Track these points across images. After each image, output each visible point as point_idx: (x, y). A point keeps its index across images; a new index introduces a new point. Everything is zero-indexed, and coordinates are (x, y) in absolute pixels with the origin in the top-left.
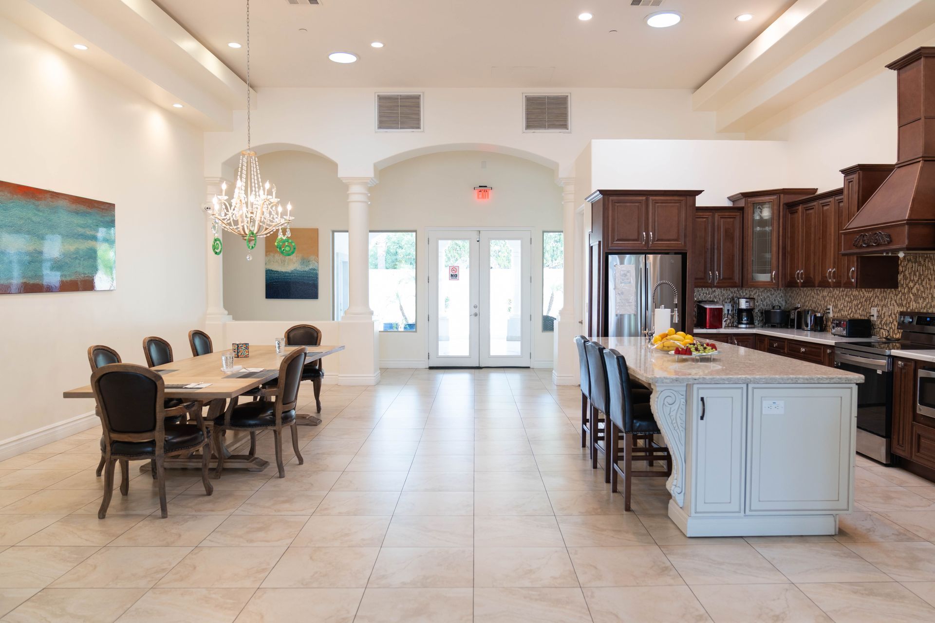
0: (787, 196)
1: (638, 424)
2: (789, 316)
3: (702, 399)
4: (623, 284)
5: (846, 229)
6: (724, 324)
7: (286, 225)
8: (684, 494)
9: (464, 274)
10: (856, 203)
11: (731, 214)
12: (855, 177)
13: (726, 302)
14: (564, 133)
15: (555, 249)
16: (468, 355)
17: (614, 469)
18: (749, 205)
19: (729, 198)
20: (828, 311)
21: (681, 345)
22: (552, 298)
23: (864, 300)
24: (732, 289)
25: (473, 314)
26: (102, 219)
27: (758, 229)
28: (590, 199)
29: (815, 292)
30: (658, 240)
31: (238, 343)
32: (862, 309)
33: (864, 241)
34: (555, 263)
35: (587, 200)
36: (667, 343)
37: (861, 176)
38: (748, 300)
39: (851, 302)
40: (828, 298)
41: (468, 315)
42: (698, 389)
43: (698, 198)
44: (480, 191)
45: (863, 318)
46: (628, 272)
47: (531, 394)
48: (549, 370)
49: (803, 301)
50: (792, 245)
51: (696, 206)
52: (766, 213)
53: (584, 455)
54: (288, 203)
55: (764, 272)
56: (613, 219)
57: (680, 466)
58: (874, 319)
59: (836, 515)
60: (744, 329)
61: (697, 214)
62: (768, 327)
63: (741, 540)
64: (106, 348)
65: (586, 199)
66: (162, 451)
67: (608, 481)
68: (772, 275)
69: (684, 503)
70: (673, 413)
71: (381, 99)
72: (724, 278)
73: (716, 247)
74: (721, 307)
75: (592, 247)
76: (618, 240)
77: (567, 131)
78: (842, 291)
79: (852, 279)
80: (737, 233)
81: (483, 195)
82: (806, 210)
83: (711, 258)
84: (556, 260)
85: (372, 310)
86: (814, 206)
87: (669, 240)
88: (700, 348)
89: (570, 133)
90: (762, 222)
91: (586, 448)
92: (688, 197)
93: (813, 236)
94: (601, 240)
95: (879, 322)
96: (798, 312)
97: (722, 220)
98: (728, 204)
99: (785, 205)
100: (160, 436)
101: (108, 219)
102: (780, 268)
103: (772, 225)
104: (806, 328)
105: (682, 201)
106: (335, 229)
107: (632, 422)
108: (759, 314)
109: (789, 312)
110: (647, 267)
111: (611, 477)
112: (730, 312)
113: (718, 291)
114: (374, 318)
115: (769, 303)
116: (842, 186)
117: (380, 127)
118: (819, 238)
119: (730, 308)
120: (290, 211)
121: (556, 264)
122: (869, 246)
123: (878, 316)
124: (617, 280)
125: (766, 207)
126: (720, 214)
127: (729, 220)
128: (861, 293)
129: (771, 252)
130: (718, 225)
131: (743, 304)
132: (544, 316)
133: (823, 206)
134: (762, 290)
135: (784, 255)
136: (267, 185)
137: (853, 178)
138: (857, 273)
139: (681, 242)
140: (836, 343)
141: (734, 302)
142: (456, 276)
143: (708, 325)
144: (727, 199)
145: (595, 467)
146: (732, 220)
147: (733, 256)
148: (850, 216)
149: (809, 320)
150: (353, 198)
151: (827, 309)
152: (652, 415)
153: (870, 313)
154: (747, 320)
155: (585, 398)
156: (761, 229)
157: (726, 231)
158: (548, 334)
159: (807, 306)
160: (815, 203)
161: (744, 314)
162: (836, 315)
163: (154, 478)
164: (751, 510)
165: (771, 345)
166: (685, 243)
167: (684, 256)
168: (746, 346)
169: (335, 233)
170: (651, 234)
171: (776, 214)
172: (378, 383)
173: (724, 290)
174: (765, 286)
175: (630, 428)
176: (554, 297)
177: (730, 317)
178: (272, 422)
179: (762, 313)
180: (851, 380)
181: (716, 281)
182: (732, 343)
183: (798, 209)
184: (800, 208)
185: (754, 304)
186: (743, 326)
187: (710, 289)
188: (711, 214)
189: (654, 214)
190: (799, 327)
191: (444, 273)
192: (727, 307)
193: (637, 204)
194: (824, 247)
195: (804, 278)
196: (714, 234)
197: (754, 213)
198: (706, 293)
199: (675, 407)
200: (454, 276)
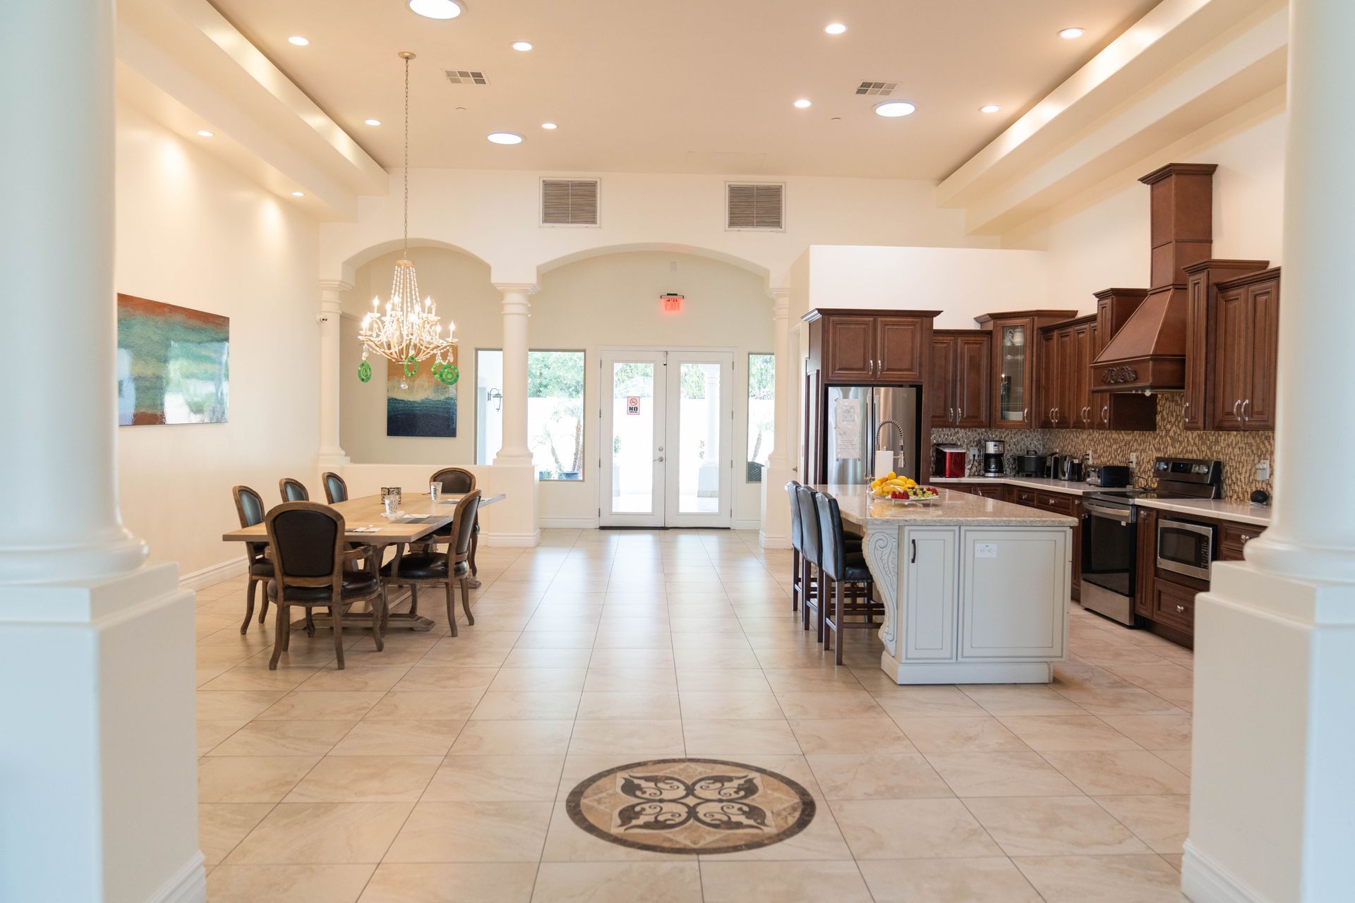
0: (1041, 319)
1: (850, 572)
2: (1045, 463)
3: (914, 541)
4: (845, 423)
5: (1095, 363)
6: (967, 472)
7: (448, 348)
8: (896, 641)
9: (647, 406)
10: (1110, 332)
11: (977, 338)
12: (1108, 302)
13: (972, 446)
14: (777, 232)
15: (764, 372)
16: (651, 511)
17: (826, 625)
18: (998, 328)
19: (976, 319)
20: (1087, 457)
21: (900, 489)
22: (759, 439)
23: (1123, 444)
24: (979, 430)
25: (657, 458)
26: (217, 337)
27: (1009, 357)
28: (807, 317)
29: (1075, 435)
30: (888, 370)
31: (388, 487)
32: (1121, 455)
33: (1112, 376)
34: (763, 392)
35: (805, 319)
36: (886, 488)
37: (1115, 303)
38: (997, 443)
39: (1110, 446)
40: (1087, 442)
41: (652, 460)
42: (910, 531)
43: (936, 319)
44: (669, 301)
45: (1122, 465)
46: (852, 408)
47: (730, 558)
48: (756, 532)
49: (1062, 445)
50: (1047, 378)
51: (934, 328)
52: (1018, 339)
53: (796, 618)
54: (450, 322)
55: (1016, 410)
56: (834, 345)
57: (892, 615)
58: (1133, 466)
59: (1051, 662)
60: (992, 479)
61: (935, 338)
62: (1023, 476)
63: (953, 687)
64: (248, 490)
65: (802, 318)
66: (339, 597)
67: (820, 640)
68: (1024, 413)
69: (896, 651)
70: (885, 557)
71: (548, 185)
72: (968, 417)
73: (958, 378)
74: (964, 451)
75: (809, 377)
76: (840, 369)
77: (780, 230)
78: (1102, 433)
79: (1105, 419)
80: (984, 362)
81: (672, 305)
82: (1061, 337)
83: (953, 392)
84: (764, 388)
85: (531, 450)
86: (1069, 332)
87: (900, 370)
88: (919, 492)
89: (784, 232)
90: (1014, 350)
91: (798, 612)
92: (924, 318)
93: (1068, 367)
94: (820, 369)
95: (1138, 469)
96: (1056, 458)
97: (966, 346)
98: (975, 326)
99: (1039, 331)
100: (337, 581)
101: (222, 336)
102: (1034, 405)
103: (1024, 353)
104: (1063, 478)
105: (917, 323)
106: (479, 346)
107: (845, 570)
108: (1011, 461)
109: (1045, 458)
110: (874, 402)
111: (823, 635)
112: (976, 458)
113: (962, 432)
114: (534, 462)
115: (1023, 447)
116: (1096, 312)
117: (545, 221)
118: (1074, 371)
119: (976, 453)
120: (453, 332)
121: (765, 393)
122: (1117, 383)
123: (1137, 463)
124: (838, 417)
125: (1019, 332)
126: (963, 338)
127: (975, 346)
128: (1121, 436)
129: (1023, 386)
130: (961, 353)
131: (991, 448)
132: (749, 463)
133: (1078, 333)
134: (1014, 431)
135: (1038, 389)
136: (428, 302)
137: (1106, 304)
138: (1110, 413)
139: (916, 373)
140: (1083, 492)
141: (981, 445)
142: (636, 409)
143: (947, 473)
144: (974, 321)
145: (807, 628)
146: (978, 346)
147: (979, 389)
148: (1103, 346)
149: (1067, 466)
150: (508, 309)
151: (1086, 455)
152: (863, 560)
153: (1129, 459)
154: (996, 468)
155: (796, 552)
156: (1013, 358)
157: (971, 359)
158: (754, 485)
159: (1065, 452)
160: (1070, 330)
161: (993, 460)
162: (1095, 462)
163: (309, 637)
164: (963, 657)
165: (1020, 498)
166: (920, 372)
167: (919, 389)
168: (993, 498)
169: (479, 352)
170: (880, 362)
171: (1029, 341)
172: (538, 545)
173: (969, 431)
174: (1018, 426)
175: (843, 577)
176: (762, 438)
177: (976, 464)
178: (444, 574)
179: (1014, 459)
180: (1064, 523)
181: (958, 420)
182: (976, 494)
183: (1053, 336)
184: (1055, 334)
185: (1004, 447)
186: (992, 475)
187: (952, 430)
188: (952, 338)
189: (883, 338)
190: (1056, 477)
191: (620, 406)
192: (972, 453)
193: (863, 326)
194: (1079, 382)
195: (1058, 418)
196: (956, 363)
197: (1003, 338)
198: (948, 435)
199: (887, 551)
200: (633, 409)
